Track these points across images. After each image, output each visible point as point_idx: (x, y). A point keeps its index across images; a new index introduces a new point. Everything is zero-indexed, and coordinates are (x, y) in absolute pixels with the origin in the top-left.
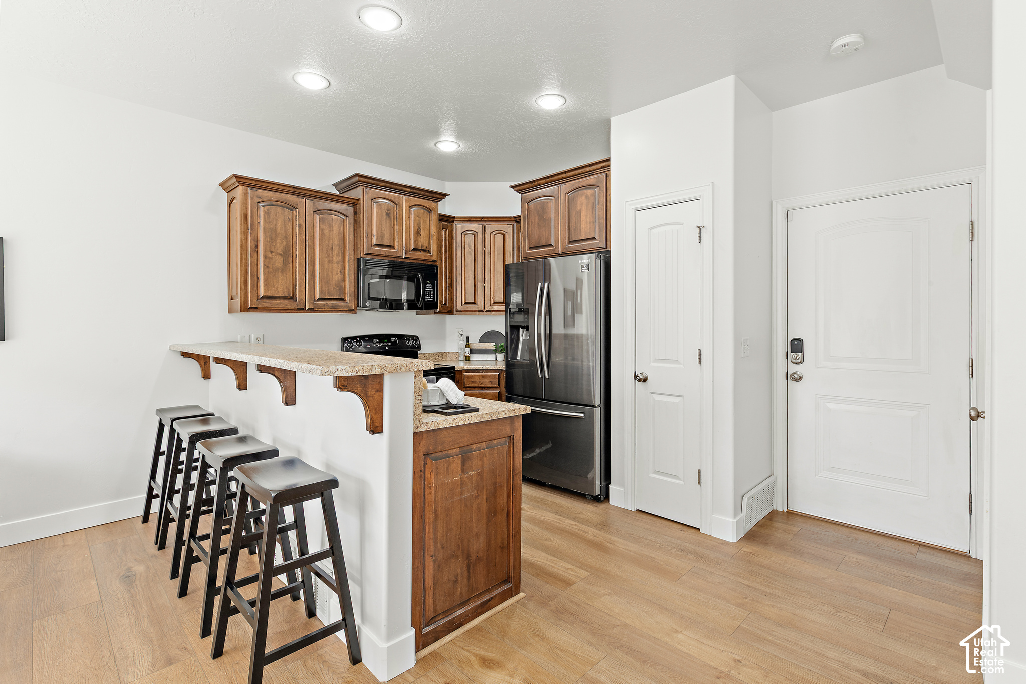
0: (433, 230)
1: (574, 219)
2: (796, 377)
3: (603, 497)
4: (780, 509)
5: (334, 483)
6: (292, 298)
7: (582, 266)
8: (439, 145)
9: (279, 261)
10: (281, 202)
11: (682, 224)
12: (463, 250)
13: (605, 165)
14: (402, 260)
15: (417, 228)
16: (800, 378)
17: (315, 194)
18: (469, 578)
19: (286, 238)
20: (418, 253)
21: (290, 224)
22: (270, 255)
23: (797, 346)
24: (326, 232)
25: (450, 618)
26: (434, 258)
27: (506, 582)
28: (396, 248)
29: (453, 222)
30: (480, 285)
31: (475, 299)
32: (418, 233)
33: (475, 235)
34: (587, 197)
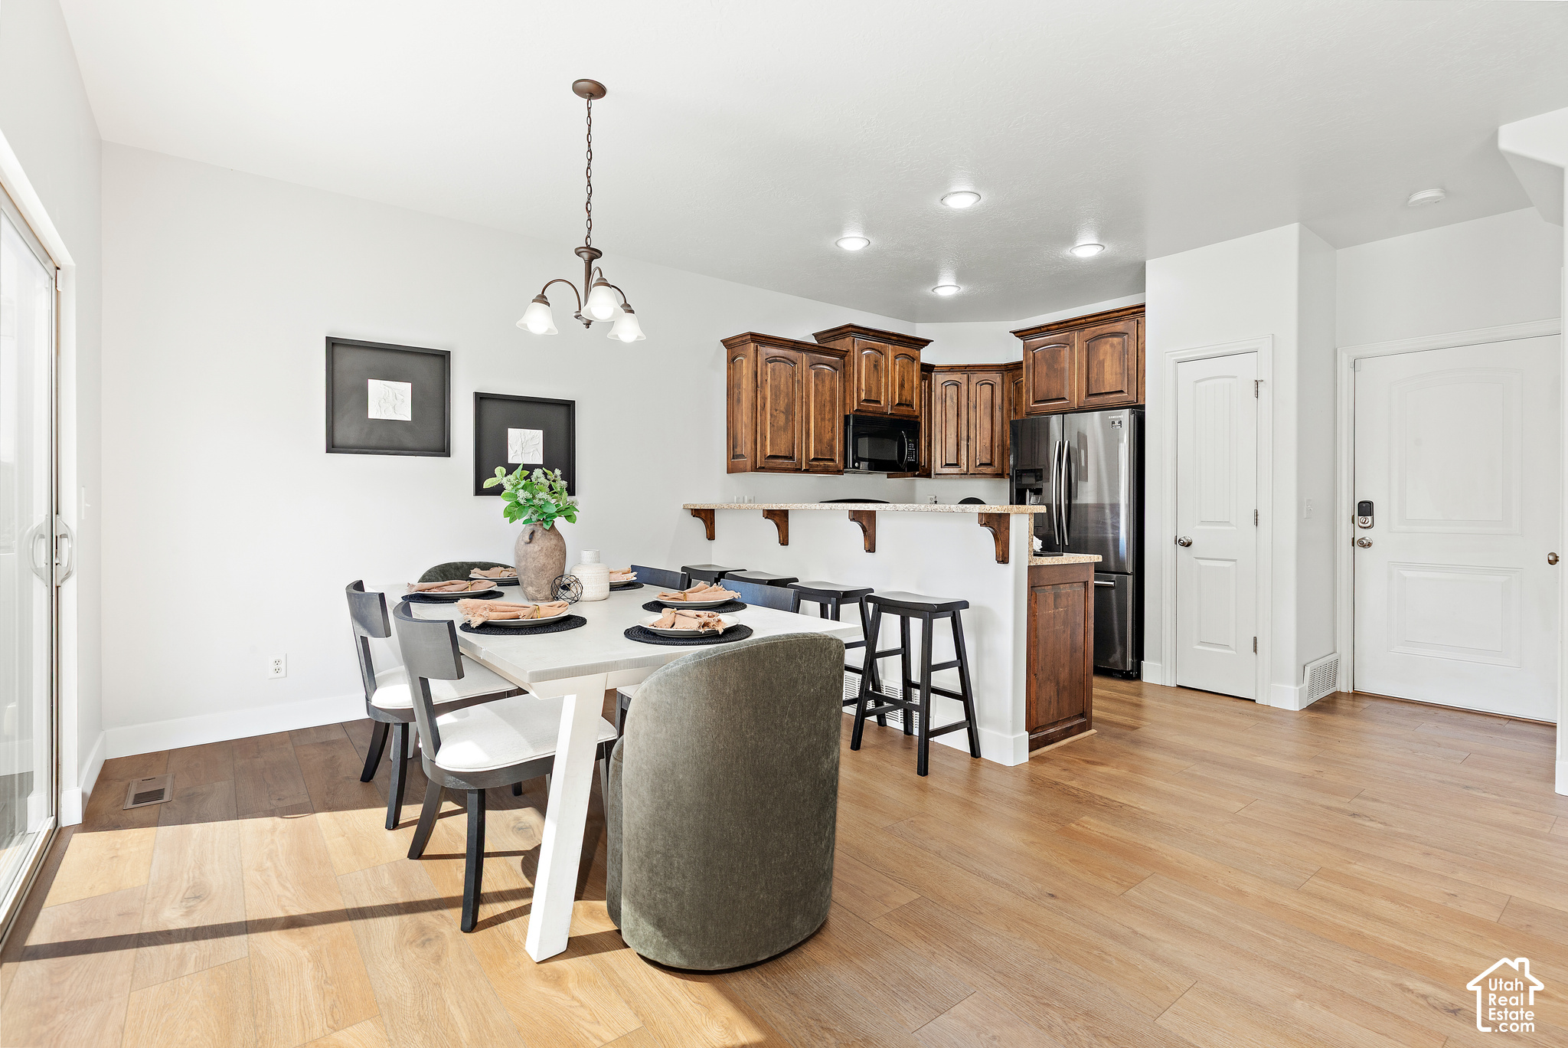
0: (916, 381)
1: (1096, 370)
2: (1365, 542)
3: (1135, 674)
4: (1344, 690)
5: (965, 605)
6: (792, 458)
7: (1113, 423)
8: (937, 291)
9: (782, 419)
10: (783, 357)
11: (1235, 377)
12: (944, 403)
13: (1139, 310)
14: (887, 416)
15: (901, 379)
16: (1369, 545)
17: (812, 347)
18: (1058, 702)
19: (787, 394)
20: (902, 408)
21: (791, 380)
22: (775, 414)
23: (1365, 509)
24: (820, 387)
25: (1045, 733)
26: (916, 413)
27: (1082, 715)
28: (882, 402)
29: (932, 371)
30: (964, 443)
31: (957, 460)
32: (902, 386)
33: (957, 385)
34: (1112, 345)
